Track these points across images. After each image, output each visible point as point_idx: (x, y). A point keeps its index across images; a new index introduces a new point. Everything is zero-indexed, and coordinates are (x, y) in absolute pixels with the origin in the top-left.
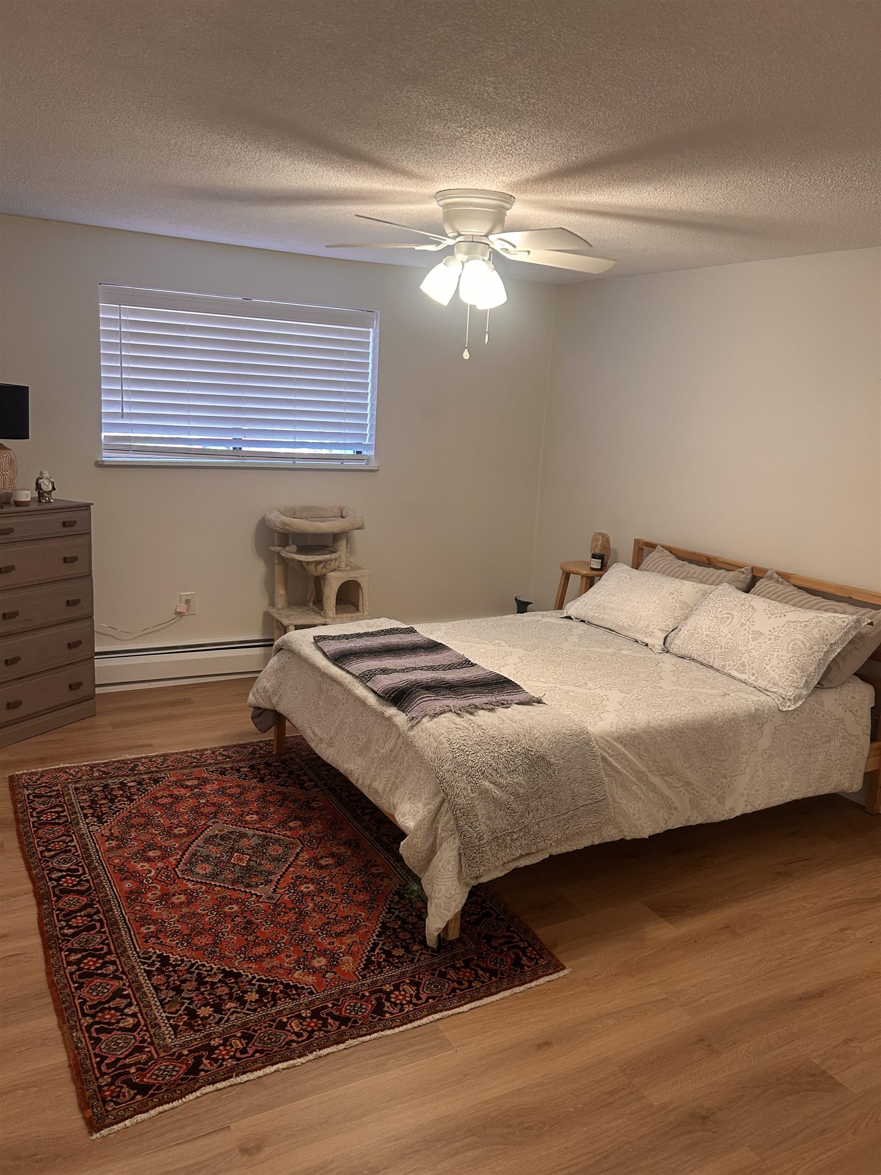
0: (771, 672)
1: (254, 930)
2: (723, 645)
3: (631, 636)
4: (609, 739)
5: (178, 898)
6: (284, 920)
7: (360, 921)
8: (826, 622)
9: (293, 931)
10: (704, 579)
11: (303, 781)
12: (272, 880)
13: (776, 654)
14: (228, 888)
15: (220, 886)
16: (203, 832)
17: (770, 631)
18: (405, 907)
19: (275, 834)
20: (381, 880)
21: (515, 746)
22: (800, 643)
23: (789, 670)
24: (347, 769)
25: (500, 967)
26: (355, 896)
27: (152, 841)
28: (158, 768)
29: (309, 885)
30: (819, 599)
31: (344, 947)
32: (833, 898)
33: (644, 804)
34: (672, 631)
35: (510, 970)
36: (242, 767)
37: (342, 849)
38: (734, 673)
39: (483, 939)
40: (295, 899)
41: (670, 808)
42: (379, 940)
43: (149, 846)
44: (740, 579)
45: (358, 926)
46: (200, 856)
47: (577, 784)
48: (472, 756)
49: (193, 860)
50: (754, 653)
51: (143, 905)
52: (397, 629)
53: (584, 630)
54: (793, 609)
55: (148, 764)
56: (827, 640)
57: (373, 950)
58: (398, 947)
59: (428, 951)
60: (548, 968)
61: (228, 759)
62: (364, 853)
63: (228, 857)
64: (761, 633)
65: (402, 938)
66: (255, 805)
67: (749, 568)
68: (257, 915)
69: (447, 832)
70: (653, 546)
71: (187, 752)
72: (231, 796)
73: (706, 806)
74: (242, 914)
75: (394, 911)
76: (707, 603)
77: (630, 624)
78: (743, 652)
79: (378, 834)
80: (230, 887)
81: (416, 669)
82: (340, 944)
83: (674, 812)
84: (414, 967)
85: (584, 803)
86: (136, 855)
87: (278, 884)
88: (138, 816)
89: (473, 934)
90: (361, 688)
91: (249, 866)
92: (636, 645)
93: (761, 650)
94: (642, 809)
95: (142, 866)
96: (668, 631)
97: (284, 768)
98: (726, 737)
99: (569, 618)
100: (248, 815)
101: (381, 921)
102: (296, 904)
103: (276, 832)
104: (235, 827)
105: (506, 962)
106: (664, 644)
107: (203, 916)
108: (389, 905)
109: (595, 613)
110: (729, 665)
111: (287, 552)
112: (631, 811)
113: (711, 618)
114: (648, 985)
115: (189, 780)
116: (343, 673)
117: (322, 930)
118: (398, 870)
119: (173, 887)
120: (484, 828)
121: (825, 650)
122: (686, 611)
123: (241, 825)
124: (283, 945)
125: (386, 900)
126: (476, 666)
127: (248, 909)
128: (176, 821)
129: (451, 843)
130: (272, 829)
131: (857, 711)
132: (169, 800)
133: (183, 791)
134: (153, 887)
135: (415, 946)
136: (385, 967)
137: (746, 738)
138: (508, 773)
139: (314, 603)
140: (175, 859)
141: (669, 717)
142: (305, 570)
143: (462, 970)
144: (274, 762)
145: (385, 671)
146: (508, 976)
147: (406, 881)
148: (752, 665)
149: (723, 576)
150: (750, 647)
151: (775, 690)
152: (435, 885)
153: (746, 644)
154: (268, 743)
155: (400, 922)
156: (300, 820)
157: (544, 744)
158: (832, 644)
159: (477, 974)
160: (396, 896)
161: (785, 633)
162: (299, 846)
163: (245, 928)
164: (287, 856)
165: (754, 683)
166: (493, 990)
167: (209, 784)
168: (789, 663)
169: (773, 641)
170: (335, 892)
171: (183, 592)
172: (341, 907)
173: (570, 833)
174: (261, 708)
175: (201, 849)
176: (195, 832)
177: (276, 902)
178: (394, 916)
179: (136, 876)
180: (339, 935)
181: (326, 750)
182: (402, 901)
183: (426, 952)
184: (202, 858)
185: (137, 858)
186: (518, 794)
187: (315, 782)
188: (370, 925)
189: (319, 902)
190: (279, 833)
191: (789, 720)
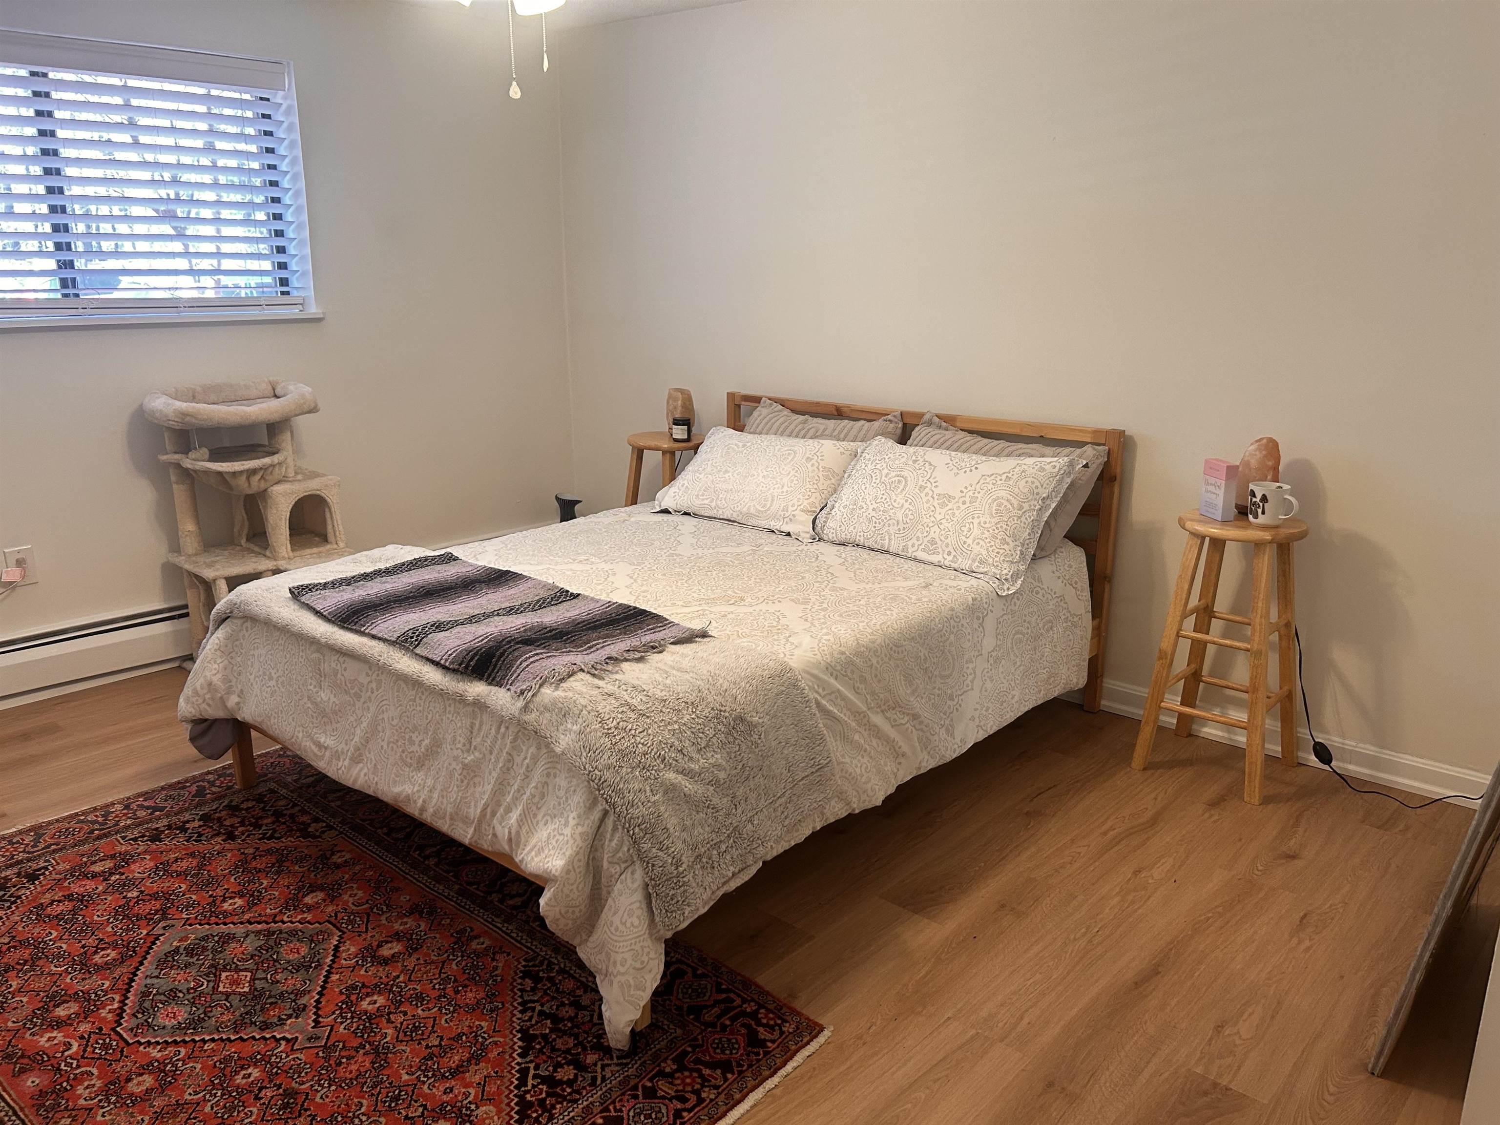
0: (974, 546)
1: (302, 1105)
2: (901, 519)
3: (762, 526)
4: (815, 672)
5: (139, 1084)
6: (351, 1072)
7: (483, 1037)
8: (1032, 471)
9: (374, 1087)
10: (842, 436)
11: (303, 823)
12: (305, 1006)
13: (976, 521)
14: (229, 1039)
15: (213, 1040)
16: (150, 948)
17: (962, 492)
18: (549, 995)
19: (284, 923)
20: (493, 959)
21: (700, 708)
22: (1006, 503)
23: (998, 541)
24: (399, 794)
25: (731, 1053)
26: (459, 996)
27: (55, 988)
28: (28, 853)
29: (375, 997)
30: (1003, 444)
31: (472, 1091)
32: (1105, 833)
33: (871, 757)
34: (821, 510)
35: (748, 1055)
36: (188, 822)
37: (410, 922)
38: (921, 555)
39: (688, 1015)
40: (358, 1028)
41: (897, 755)
42: (527, 1063)
43: (53, 998)
44: (889, 430)
45: (484, 1048)
46: (158, 993)
47: (790, 749)
48: (641, 735)
49: (147, 1004)
50: (947, 525)
51: (74, 1113)
52: (426, 559)
53: (695, 526)
54: (984, 458)
55: (7, 850)
56: (1038, 494)
57: (523, 1081)
58: (561, 1066)
59: (612, 1059)
60: (801, 1035)
61: (157, 813)
62: (448, 921)
63: (211, 984)
64: (950, 497)
65: (563, 1048)
66: (232, 880)
67: (898, 414)
68: (299, 1077)
69: (618, 864)
70: (756, 400)
71: (77, 814)
72: (182, 875)
73: (937, 742)
74: (270, 1081)
75: (533, 1005)
76: (863, 465)
77: (759, 508)
78: (931, 525)
79: (460, 885)
80: (233, 1038)
81: (489, 617)
82: (464, 1087)
83: (902, 760)
84: (600, 1093)
85: (803, 775)
86: (31, 1021)
87: (318, 1009)
88: (15, 947)
89: (670, 1010)
90: (405, 658)
91: (255, 989)
92: (774, 536)
93: (955, 519)
94: (869, 765)
95: (49, 1039)
96: (814, 512)
97: (263, 809)
98: (948, 643)
99: (666, 511)
100: (224, 901)
101: (518, 1028)
102: (362, 1036)
103: (285, 919)
104: (207, 927)
105: (737, 1043)
106: (814, 529)
107: (198, 1104)
108: (521, 997)
109: (703, 500)
110: (913, 546)
111: (193, 460)
112: (858, 770)
113: (875, 485)
114: (944, 1022)
115: (95, 862)
116: (365, 640)
117: (424, 1071)
118: (514, 935)
119: (122, 1064)
120: (679, 845)
121: (1038, 507)
122: (833, 481)
123: (217, 920)
124: (364, 1118)
125: (512, 990)
126: (580, 597)
127: (279, 1068)
128: (92, 941)
129: (629, 881)
130: (275, 916)
131: (1076, 583)
132: (66, 906)
133: (90, 885)
134: (82, 1073)
135: (588, 1057)
136: (553, 1107)
137: (969, 640)
138: (699, 751)
139: (247, 540)
140: (109, 1012)
141: (878, 627)
142: (230, 488)
143: (677, 1075)
144: (242, 802)
145: (439, 626)
146: (750, 1066)
147: (535, 952)
148: (946, 541)
149: (865, 428)
150: (939, 517)
151: (985, 570)
152: (612, 954)
153: (932, 514)
154: (221, 773)
155: (549, 1021)
156: (321, 890)
157: (739, 697)
158: (1044, 498)
159: (701, 1076)
160: (527, 980)
161: (982, 492)
162: (333, 934)
163: (285, 1106)
164: (318, 957)
165: (953, 565)
166: (737, 1096)
167: (134, 862)
168: (997, 531)
169: (968, 504)
170: (423, 999)
171: (6, 548)
172: (443, 1022)
173: (790, 824)
174: (206, 720)
175: (155, 981)
176: (134, 951)
177: (326, 1043)
178: (536, 1014)
179: (43, 1061)
180: (458, 1071)
181: (349, 769)
182: (539, 986)
183: (609, 1062)
184: (162, 997)
185: (35, 1026)
186: (718, 781)
187: (324, 821)
188: (501, 1040)
189: (402, 1024)
190: (290, 921)
191: (1010, 608)
